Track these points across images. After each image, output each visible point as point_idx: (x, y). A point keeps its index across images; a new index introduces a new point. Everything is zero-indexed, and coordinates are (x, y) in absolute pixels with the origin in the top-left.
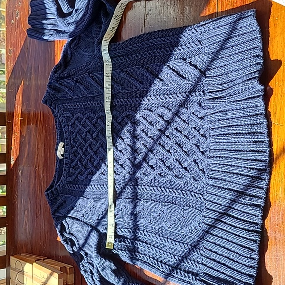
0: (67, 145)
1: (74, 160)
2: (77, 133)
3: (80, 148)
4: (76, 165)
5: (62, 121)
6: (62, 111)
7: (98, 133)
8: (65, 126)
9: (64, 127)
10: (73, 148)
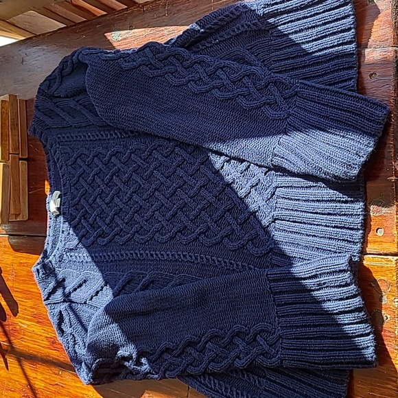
0: (65, 194)
1: (76, 217)
2: (80, 176)
3: (85, 198)
4: (78, 224)
5: (58, 159)
6: (58, 146)
7: (112, 177)
8: (62, 166)
9: (61, 169)
10: (74, 199)
